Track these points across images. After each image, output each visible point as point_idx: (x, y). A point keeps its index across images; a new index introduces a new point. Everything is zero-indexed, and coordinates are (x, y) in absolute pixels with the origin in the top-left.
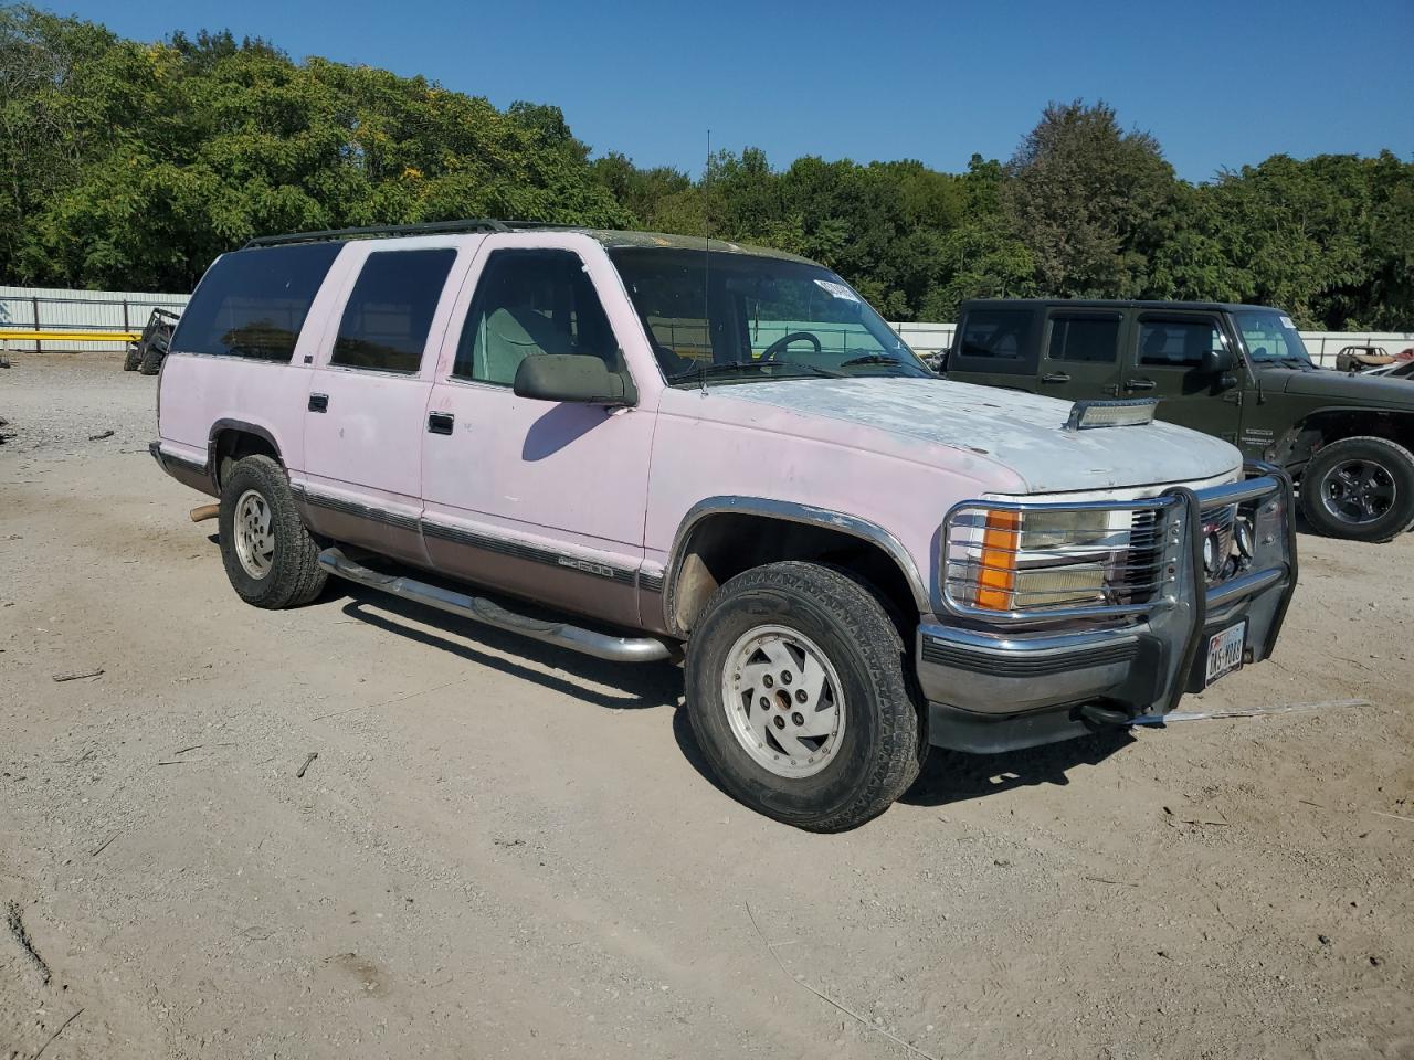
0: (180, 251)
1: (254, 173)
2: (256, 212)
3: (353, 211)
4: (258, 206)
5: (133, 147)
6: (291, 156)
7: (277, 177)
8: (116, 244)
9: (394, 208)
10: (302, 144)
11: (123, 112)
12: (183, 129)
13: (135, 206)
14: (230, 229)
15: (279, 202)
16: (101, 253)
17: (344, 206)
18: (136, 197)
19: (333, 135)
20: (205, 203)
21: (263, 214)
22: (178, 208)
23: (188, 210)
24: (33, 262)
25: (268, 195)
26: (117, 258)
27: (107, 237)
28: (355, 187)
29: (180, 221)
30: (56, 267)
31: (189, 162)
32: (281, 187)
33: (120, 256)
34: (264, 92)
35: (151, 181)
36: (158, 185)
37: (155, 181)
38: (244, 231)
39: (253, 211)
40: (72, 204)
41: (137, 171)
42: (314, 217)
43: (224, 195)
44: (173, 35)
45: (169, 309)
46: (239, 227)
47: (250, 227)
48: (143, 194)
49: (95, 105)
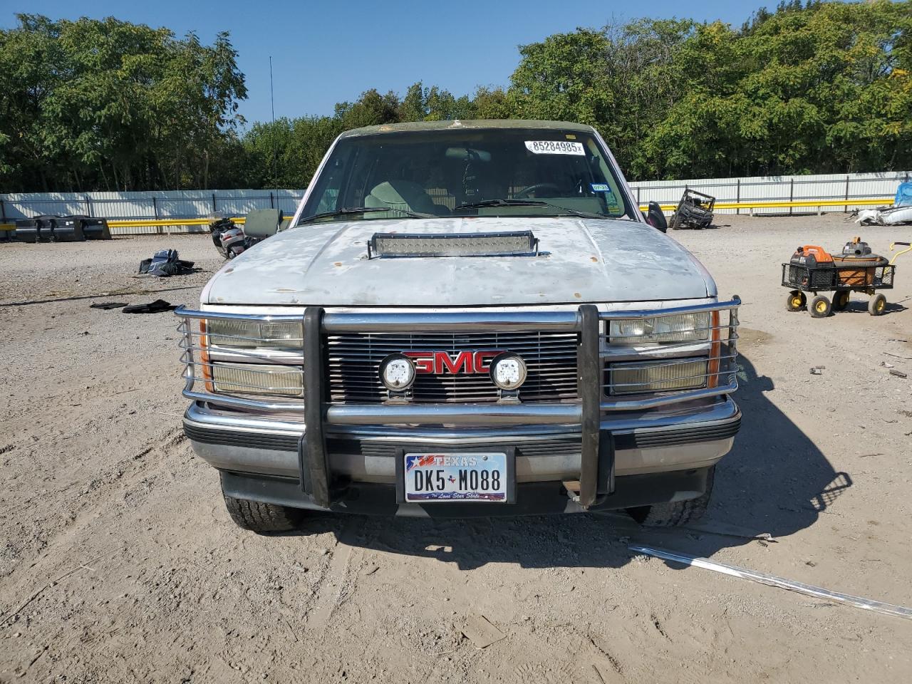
0: (721, 151)
1: (773, 94)
2: (771, 120)
3: (843, 109)
4: (772, 116)
5: (697, 90)
6: (798, 78)
7: (788, 93)
8: (684, 152)
9: (878, 102)
10: (807, 67)
11: (694, 69)
12: (731, 73)
13: (693, 126)
14: (751, 133)
15: (786, 111)
16: (675, 158)
17: (837, 106)
18: (694, 121)
19: (832, 56)
20: (738, 118)
21: (775, 120)
22: (722, 124)
23: (728, 124)
24: (640, 166)
25: (781, 107)
26: (684, 160)
27: (678, 147)
28: (846, 92)
29: (721, 132)
30: (652, 169)
31: (729, 94)
32: (791, 100)
33: (685, 158)
34: (784, 37)
35: (703, 109)
36: (708, 111)
37: (706, 109)
38: (760, 134)
39: (769, 119)
40: (660, 131)
41: (696, 104)
42: (811, 117)
43: (750, 112)
44: (758, 11)
45: (694, 189)
46: (757, 132)
47: (766, 131)
48: (699, 118)
49: (677, 69)
